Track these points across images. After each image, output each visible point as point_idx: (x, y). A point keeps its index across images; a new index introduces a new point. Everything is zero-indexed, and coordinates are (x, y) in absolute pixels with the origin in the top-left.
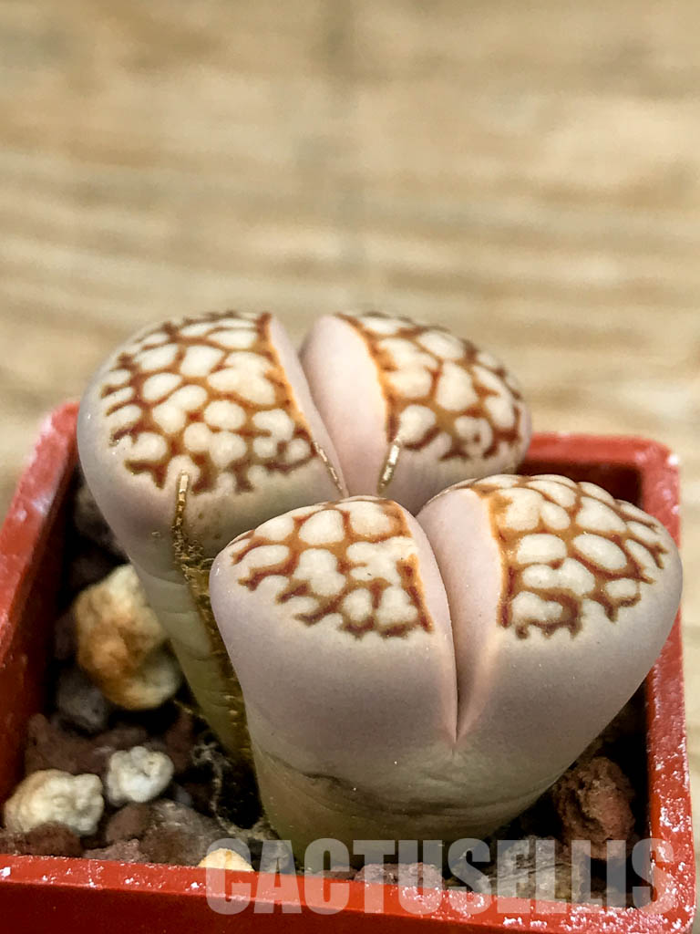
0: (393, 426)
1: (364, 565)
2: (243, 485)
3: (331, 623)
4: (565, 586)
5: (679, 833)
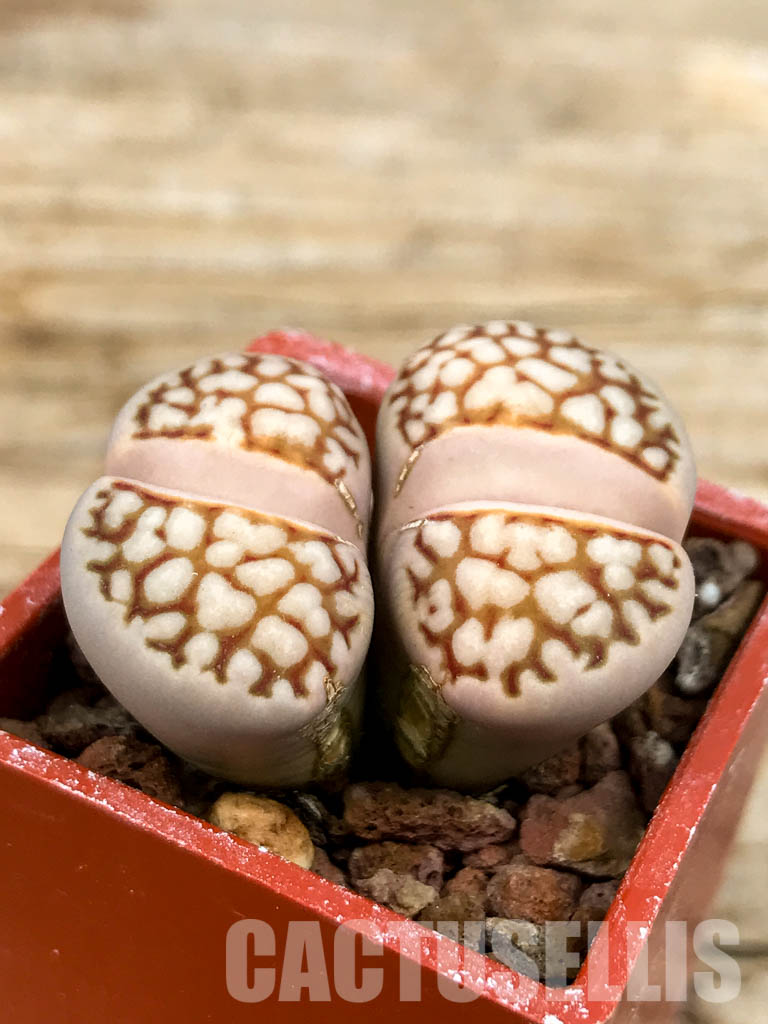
0: (443, 517)
1: (218, 405)
3: (174, 381)
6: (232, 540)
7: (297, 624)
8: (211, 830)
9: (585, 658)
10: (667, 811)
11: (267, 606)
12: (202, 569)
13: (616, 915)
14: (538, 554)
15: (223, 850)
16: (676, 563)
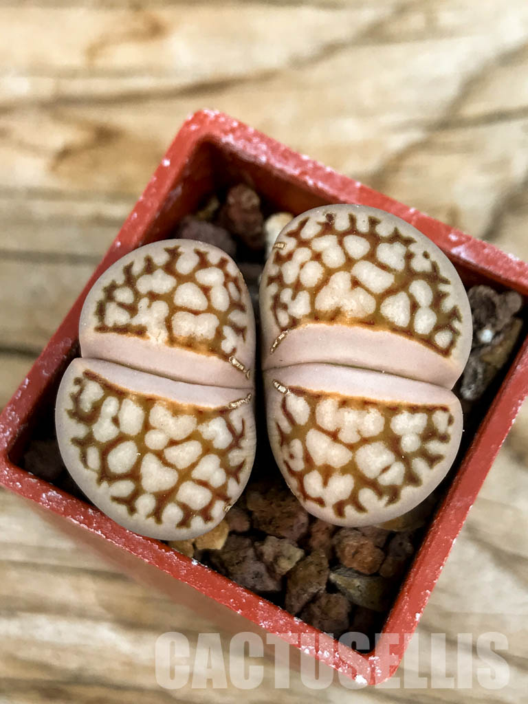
0: (299, 392)
1: (149, 306)
2: (271, 280)
3: (120, 279)
4: (99, 420)
5: (40, 496)
6: (161, 430)
7: (204, 484)
8: (163, 550)
9: (386, 499)
10: (440, 527)
11: (185, 475)
12: (143, 450)
13: (403, 603)
14: (359, 432)
15: (170, 565)
16: (450, 421)
